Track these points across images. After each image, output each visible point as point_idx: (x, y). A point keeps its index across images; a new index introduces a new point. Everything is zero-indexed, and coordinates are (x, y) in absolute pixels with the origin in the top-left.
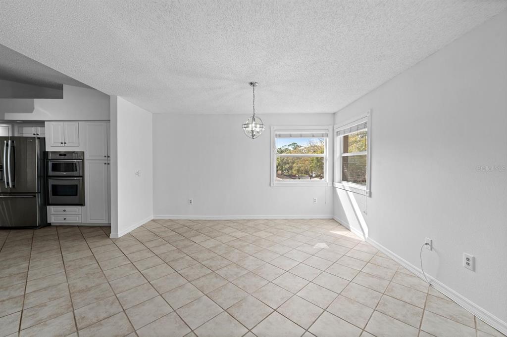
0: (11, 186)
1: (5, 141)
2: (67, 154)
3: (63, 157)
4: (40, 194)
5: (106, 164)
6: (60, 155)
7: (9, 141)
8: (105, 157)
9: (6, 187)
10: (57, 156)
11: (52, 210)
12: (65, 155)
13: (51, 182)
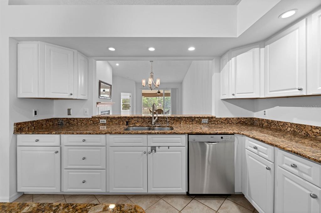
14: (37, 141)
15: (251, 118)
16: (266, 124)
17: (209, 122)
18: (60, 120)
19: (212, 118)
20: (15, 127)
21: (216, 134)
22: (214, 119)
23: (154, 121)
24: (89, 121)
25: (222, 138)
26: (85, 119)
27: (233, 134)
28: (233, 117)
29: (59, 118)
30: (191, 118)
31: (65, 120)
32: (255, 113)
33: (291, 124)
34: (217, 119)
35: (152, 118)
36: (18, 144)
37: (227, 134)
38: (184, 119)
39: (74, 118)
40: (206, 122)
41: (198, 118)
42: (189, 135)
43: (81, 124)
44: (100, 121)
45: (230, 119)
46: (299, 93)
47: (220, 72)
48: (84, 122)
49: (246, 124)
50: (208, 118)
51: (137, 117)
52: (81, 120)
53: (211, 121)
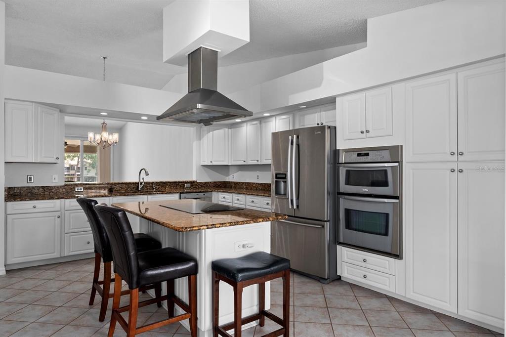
0: (295, 207)
1: (290, 137)
2: (370, 153)
3: (363, 159)
4: (328, 223)
5: (453, 171)
6: (359, 155)
7: (294, 136)
8: (452, 154)
9: (290, 208)
10: (354, 157)
11: (344, 254)
12: (367, 155)
13: (345, 204)
14: (34, 207)
15: (224, 182)
16: (234, 185)
17: (191, 186)
18: (18, 189)
19: (194, 182)
20: (6, 193)
21: (200, 192)
22: (195, 184)
23: (140, 187)
24: (61, 189)
25: (204, 195)
26: (54, 187)
27: (211, 192)
28: (211, 181)
29: (15, 187)
30: (175, 183)
31: (25, 189)
32: (227, 178)
33: (246, 183)
34: (198, 183)
35: (138, 183)
36: (8, 213)
37: (207, 192)
38: (169, 184)
39: (38, 187)
40: (189, 186)
41: (181, 182)
42: (181, 194)
43: (50, 193)
44: (75, 189)
45: (208, 183)
46: (244, 163)
47: (200, 140)
48: (53, 191)
49: (221, 187)
50: (191, 182)
51: (121, 184)
52: (50, 188)
53: (193, 186)
